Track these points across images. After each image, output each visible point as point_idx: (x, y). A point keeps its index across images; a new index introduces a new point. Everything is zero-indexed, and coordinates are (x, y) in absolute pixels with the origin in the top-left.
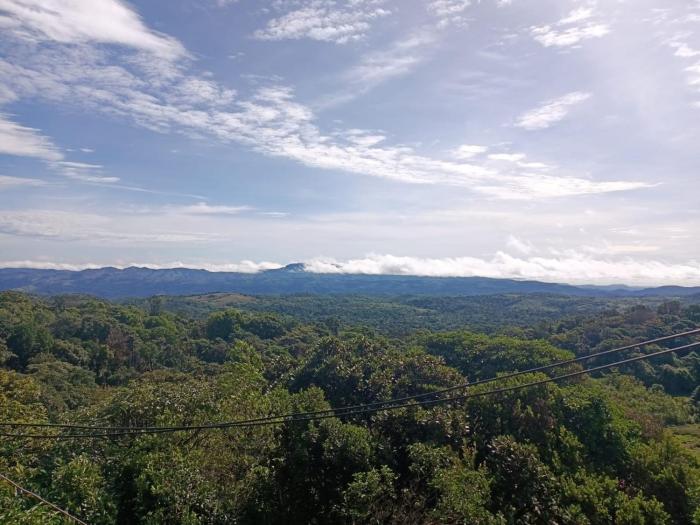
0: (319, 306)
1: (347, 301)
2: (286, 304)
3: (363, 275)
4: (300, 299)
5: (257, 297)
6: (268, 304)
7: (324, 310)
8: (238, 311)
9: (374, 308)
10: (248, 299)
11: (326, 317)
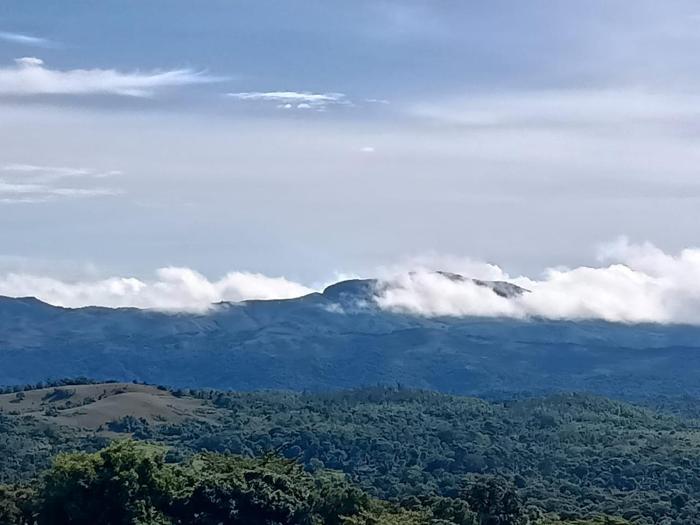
0: (445, 437)
1: (547, 423)
2: (324, 427)
3: (601, 324)
4: (374, 410)
5: (220, 402)
6: (259, 425)
7: (460, 452)
8: (149, 450)
9: (650, 450)
10: (188, 406)
11: (471, 478)
